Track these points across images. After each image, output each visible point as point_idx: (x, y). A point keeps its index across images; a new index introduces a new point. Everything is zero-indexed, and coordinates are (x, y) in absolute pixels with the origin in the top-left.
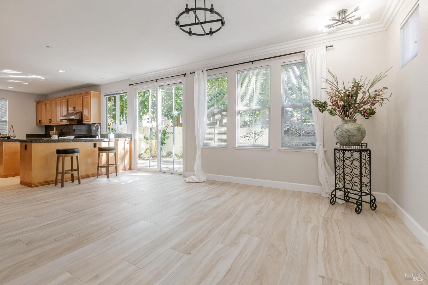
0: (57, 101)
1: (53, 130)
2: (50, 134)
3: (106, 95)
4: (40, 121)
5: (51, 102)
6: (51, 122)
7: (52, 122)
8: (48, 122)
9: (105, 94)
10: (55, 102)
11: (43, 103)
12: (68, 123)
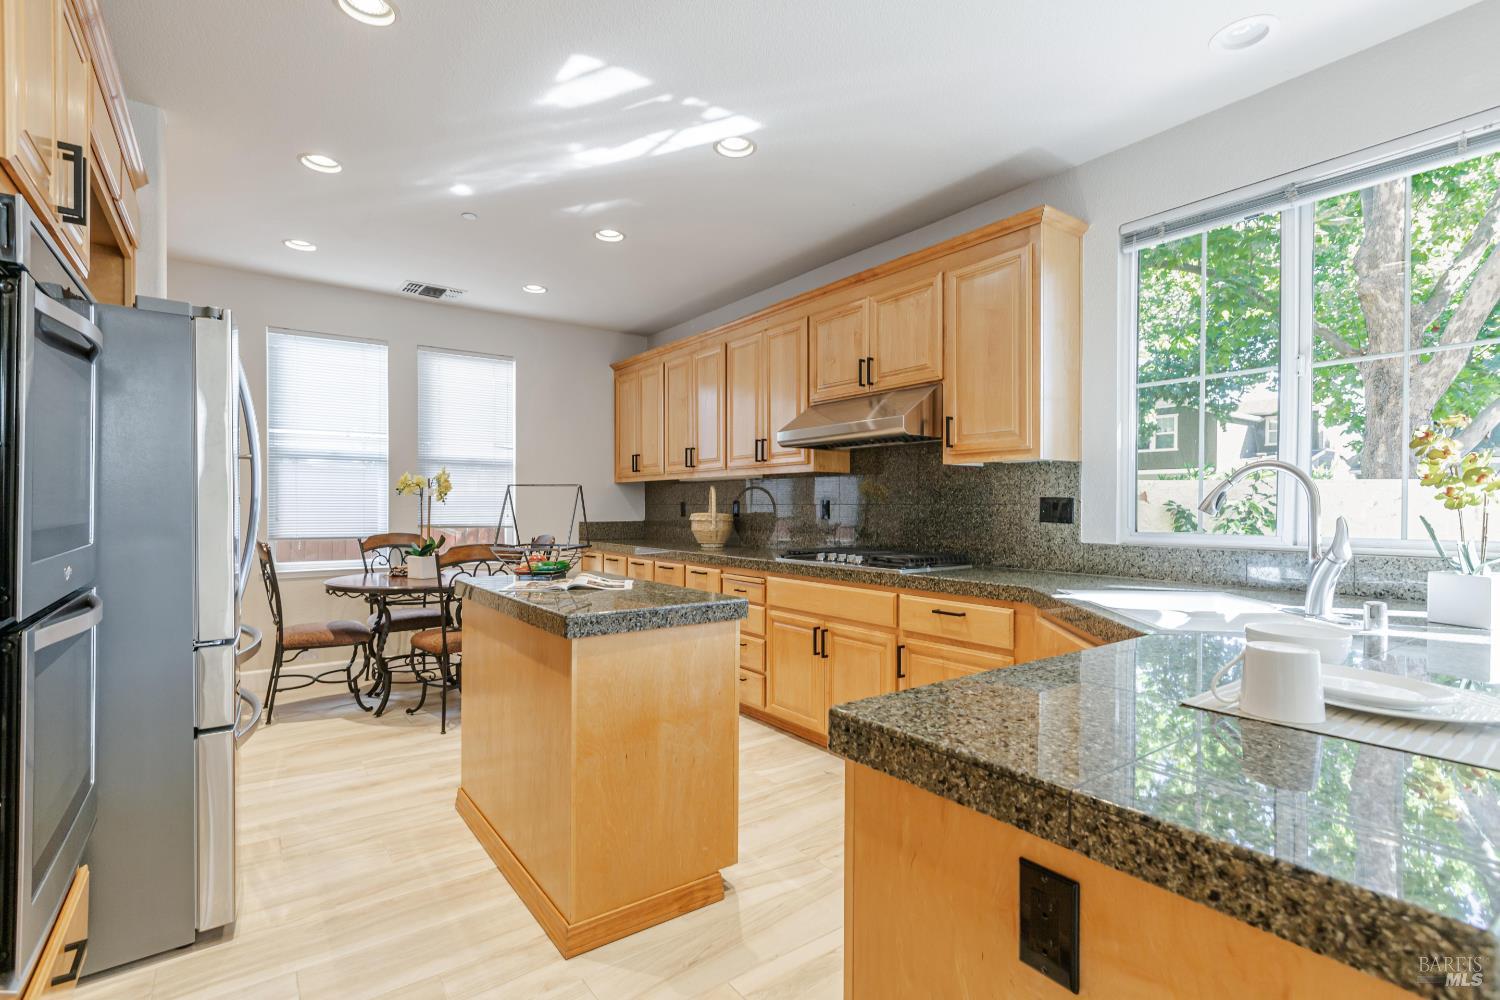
0: (732, 345)
1: (704, 508)
2: (690, 526)
3: (1128, 239)
4: (636, 457)
5: (692, 353)
6: (695, 464)
7: (699, 462)
8: (680, 464)
9: (1126, 230)
10: (719, 350)
11: (651, 370)
12: (810, 468)
